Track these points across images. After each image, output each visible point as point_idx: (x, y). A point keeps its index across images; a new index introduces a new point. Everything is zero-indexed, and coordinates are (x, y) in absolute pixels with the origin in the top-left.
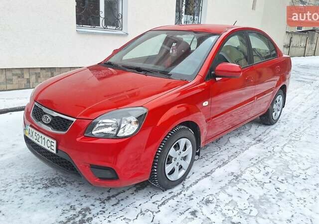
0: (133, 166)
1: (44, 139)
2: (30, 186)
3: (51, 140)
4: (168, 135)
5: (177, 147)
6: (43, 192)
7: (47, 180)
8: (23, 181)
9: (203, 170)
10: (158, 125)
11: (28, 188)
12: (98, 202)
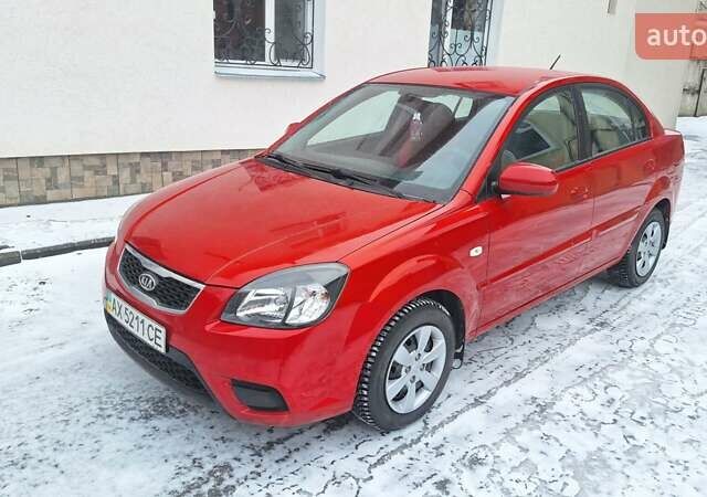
0: (324, 377)
1: (142, 322)
2: (113, 413)
3: (155, 325)
4: (392, 319)
5: (412, 344)
6: (139, 427)
7: (148, 401)
8: (101, 403)
9: (470, 389)
10: (371, 300)
11: (112, 418)
12: (248, 452)
